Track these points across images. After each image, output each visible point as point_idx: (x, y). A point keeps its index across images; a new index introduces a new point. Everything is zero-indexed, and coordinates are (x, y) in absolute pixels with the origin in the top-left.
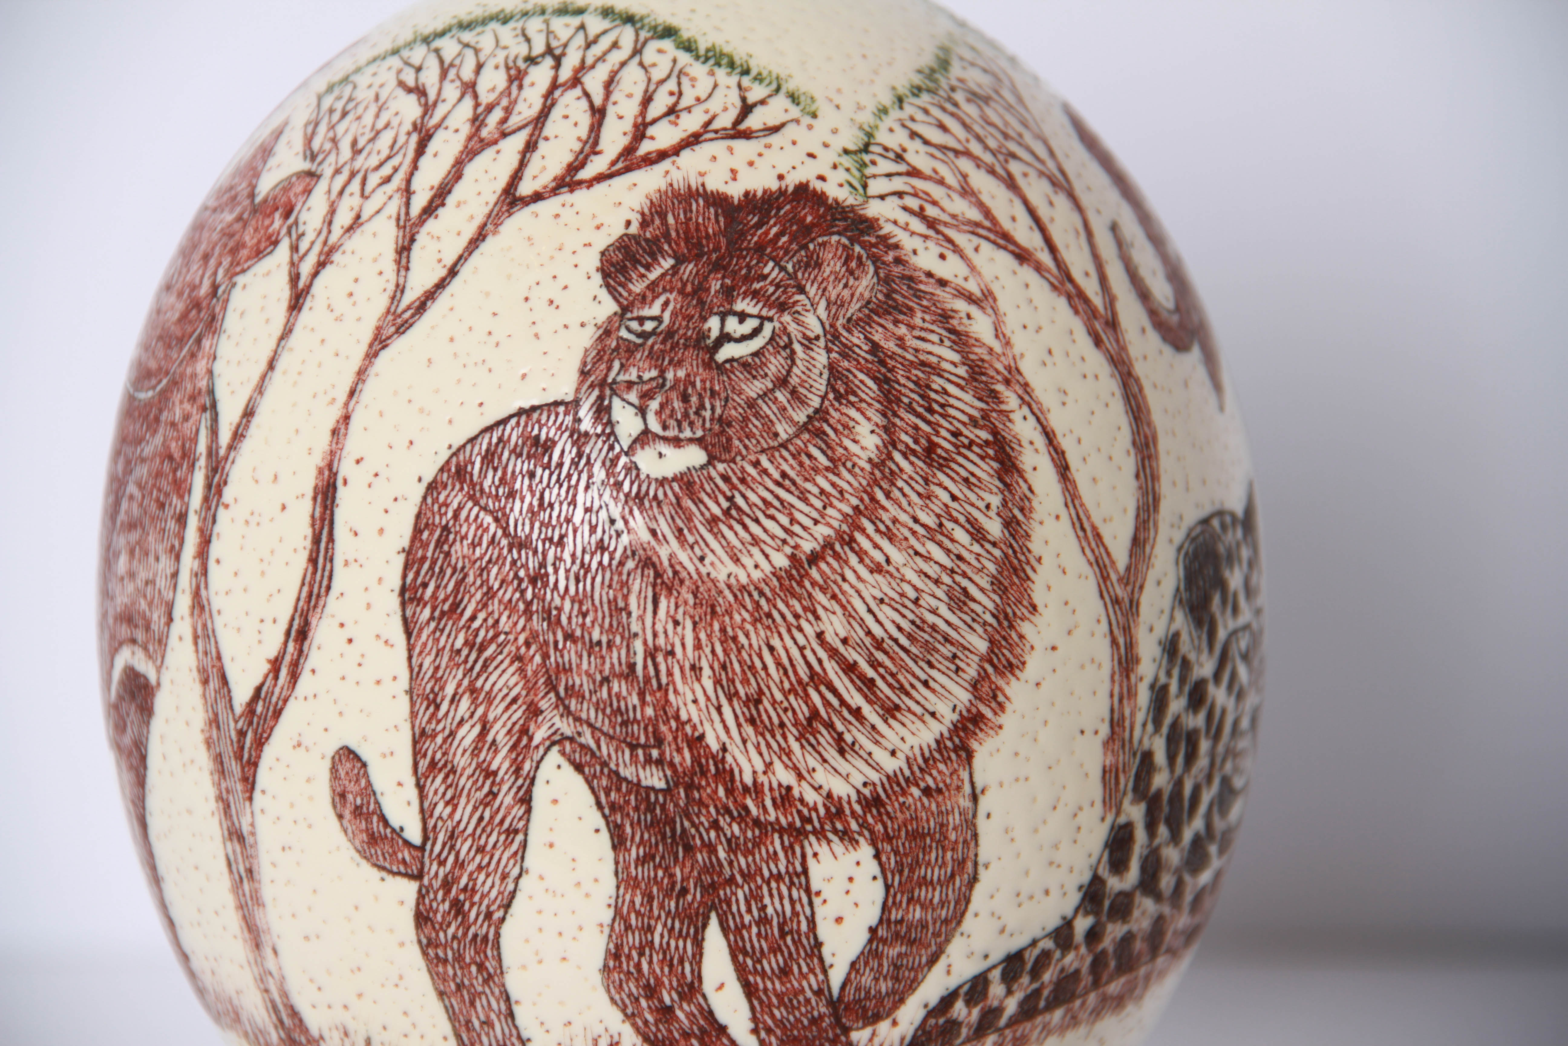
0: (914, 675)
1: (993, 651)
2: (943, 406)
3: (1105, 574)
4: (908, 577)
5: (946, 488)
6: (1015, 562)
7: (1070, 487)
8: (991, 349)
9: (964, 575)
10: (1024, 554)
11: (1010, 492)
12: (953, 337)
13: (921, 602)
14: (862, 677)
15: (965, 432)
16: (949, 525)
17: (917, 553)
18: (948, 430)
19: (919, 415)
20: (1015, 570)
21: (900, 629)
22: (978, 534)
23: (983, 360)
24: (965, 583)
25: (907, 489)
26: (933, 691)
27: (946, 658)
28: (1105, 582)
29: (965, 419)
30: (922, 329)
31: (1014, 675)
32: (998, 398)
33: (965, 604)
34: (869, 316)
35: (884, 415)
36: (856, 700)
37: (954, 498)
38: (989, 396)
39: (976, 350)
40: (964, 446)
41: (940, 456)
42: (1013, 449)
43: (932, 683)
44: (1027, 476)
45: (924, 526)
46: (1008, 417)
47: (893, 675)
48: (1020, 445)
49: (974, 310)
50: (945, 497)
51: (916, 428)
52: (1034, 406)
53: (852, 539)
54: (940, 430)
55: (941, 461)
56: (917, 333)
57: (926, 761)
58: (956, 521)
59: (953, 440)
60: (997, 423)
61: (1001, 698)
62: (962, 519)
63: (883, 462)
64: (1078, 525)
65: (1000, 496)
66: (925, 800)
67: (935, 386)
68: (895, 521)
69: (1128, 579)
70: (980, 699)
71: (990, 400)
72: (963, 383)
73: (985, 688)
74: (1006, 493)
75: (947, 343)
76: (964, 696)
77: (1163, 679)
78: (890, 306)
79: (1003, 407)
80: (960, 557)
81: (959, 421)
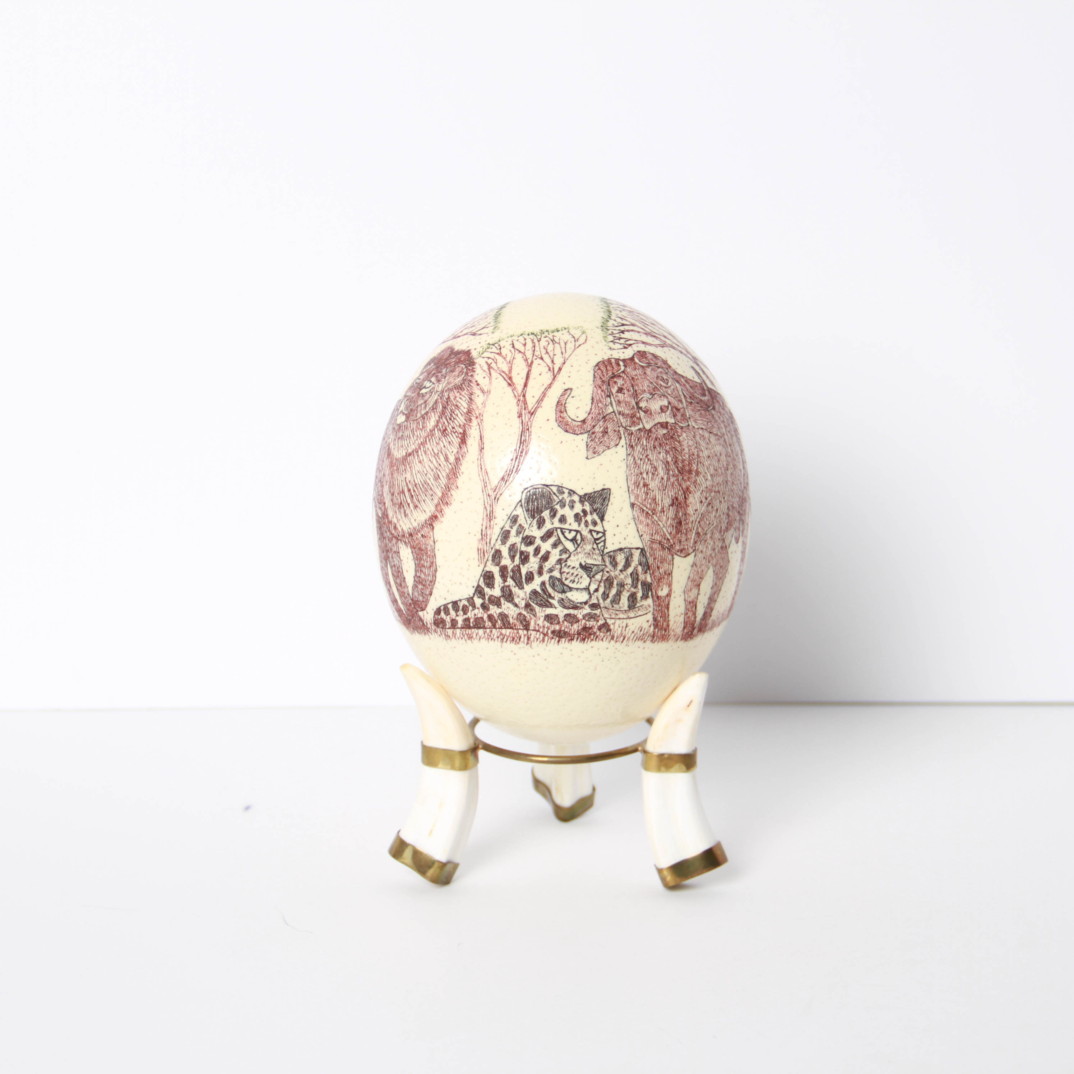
0: (422, 497)
1: (442, 497)
2: (454, 419)
3: (486, 485)
4: (426, 467)
5: (443, 443)
6: (455, 471)
7: (481, 454)
8: (478, 407)
9: (439, 470)
10: (458, 469)
11: (461, 449)
12: (469, 400)
13: (427, 475)
14: (411, 494)
15: (456, 428)
16: (440, 454)
17: (430, 460)
18: (452, 426)
19: (447, 420)
20: (454, 474)
21: (421, 482)
22: (447, 459)
23: (473, 409)
24: (439, 473)
25: (434, 440)
26: (425, 504)
27: (430, 495)
28: (485, 487)
29: (458, 424)
30: (463, 396)
31: (447, 506)
32: (471, 421)
33: (438, 479)
34: (453, 389)
35: (439, 417)
36: (409, 501)
37: (444, 446)
38: (469, 420)
39: (473, 406)
40: (453, 432)
41: (446, 433)
42: (467, 437)
43: (425, 501)
44: (467, 446)
45: (434, 452)
46: (471, 427)
47: (417, 496)
48: (470, 437)
49: (481, 394)
50: (442, 445)
51: (444, 423)
52: (481, 426)
53: (418, 452)
54: (450, 425)
55: (445, 434)
56: (460, 396)
57: (422, 526)
58: (442, 453)
59: (452, 429)
60: (466, 428)
61: (443, 513)
62: (444, 453)
63: (432, 430)
64: (480, 467)
65: (457, 450)
66: (422, 538)
67: (455, 413)
68: (428, 449)
69: (495, 489)
70: (437, 511)
71: (468, 421)
72: (463, 414)
73: (439, 508)
74: (459, 449)
75: (467, 401)
76: (433, 509)
77: (507, 528)
78: (460, 387)
79: (471, 424)
80: (440, 465)
81: (456, 424)
